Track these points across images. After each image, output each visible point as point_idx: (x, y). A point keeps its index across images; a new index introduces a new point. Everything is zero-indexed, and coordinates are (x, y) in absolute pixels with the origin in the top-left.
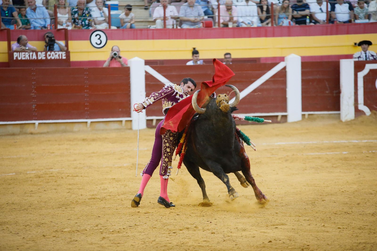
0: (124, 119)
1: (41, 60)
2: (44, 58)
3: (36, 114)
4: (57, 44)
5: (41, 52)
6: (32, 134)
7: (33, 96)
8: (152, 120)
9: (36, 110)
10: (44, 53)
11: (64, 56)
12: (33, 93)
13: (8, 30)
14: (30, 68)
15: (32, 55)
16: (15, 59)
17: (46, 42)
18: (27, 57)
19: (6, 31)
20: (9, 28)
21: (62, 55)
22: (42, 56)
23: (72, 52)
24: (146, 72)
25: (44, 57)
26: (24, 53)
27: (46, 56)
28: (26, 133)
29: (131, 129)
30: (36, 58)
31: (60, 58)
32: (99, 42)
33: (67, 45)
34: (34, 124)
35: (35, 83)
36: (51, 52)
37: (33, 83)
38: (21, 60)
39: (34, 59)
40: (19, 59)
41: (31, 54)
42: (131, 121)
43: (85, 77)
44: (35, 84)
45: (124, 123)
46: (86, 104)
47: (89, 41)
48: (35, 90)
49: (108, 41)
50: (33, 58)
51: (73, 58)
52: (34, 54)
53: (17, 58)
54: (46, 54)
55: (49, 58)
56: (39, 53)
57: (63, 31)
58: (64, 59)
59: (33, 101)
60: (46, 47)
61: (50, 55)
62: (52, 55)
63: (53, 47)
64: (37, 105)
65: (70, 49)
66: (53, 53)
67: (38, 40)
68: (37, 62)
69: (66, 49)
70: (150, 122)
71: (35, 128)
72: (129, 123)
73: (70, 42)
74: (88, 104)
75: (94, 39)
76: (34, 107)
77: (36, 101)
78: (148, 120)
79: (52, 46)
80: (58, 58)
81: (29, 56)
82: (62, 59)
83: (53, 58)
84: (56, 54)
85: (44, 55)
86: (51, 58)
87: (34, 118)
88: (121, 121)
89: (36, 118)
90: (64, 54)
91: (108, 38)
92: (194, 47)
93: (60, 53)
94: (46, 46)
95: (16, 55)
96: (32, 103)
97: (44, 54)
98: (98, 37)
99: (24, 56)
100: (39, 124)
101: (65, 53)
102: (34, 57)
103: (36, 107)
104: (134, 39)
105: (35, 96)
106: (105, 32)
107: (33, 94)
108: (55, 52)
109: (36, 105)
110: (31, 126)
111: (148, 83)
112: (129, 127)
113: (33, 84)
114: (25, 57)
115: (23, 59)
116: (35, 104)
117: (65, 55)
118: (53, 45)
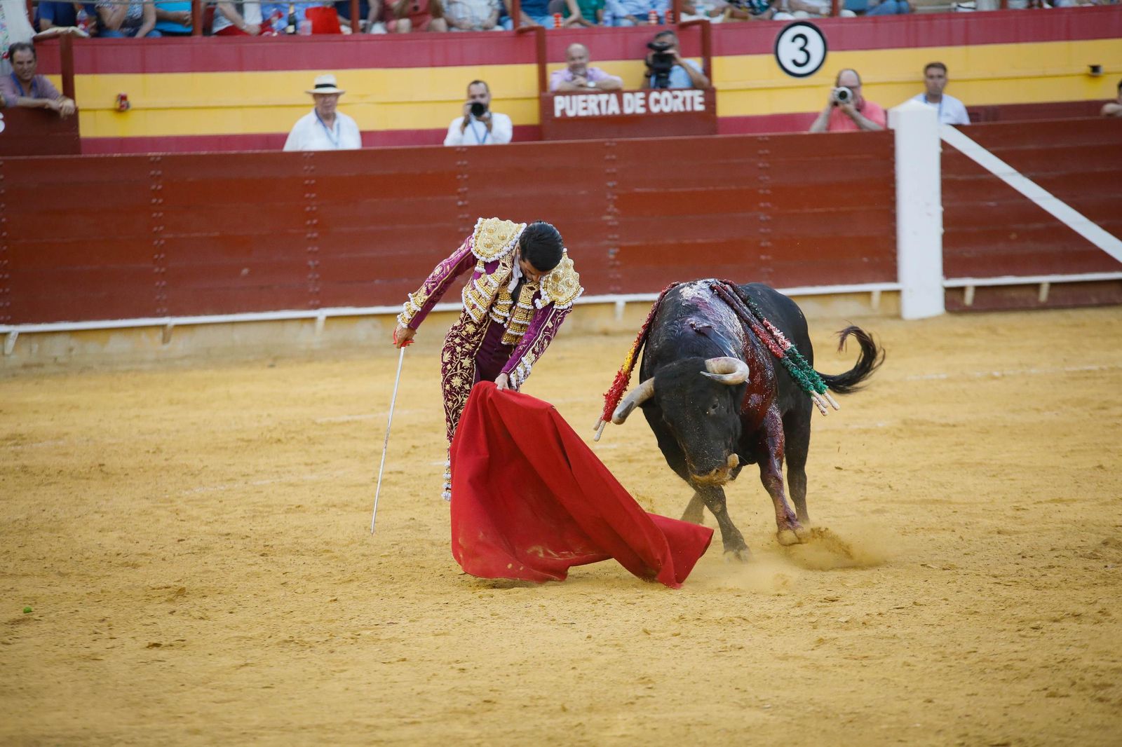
0: (876, 288)
1: (634, 118)
2: (641, 111)
3: (619, 276)
4: (681, 65)
5: (633, 92)
6: (606, 333)
7: (610, 224)
8: (962, 289)
9: (618, 263)
10: (642, 95)
11: (701, 103)
12: (609, 214)
13: (540, 31)
14: (601, 140)
15: (607, 102)
16: (558, 114)
17: (648, 65)
18: (593, 110)
19: (532, 33)
20: (542, 25)
21: (692, 98)
22: (634, 105)
23: (722, 91)
24: (944, 145)
25: (642, 106)
26: (582, 97)
27: (646, 106)
28: (589, 333)
29: (898, 317)
30: (617, 112)
31: (689, 108)
32: (801, 58)
33: (707, 71)
34: (613, 304)
35: (615, 183)
36: (660, 92)
37: (610, 184)
38: (577, 119)
39: (614, 113)
40: (571, 113)
41: (604, 97)
42: (898, 292)
43: (761, 165)
44: (614, 187)
45: (876, 298)
46: (763, 244)
47: (772, 57)
48: (617, 204)
49: (831, 54)
50: (610, 112)
51: (725, 109)
52: (613, 98)
53: (563, 111)
54: (646, 99)
55: (655, 109)
56: (627, 97)
57: (697, 27)
58: (699, 113)
59: (611, 236)
60: (647, 79)
61: (657, 102)
62: (663, 101)
63: (667, 77)
64: (621, 248)
65: (717, 83)
66: (666, 94)
67: (626, 57)
68: (623, 122)
69: (705, 79)
70: (956, 296)
71: (614, 315)
72: (891, 299)
73: (717, 62)
74: (769, 244)
75: (789, 50)
76: (612, 256)
77: (616, 236)
78: (948, 290)
79: (663, 75)
80: (682, 109)
81: (599, 105)
82: (694, 114)
83: (667, 109)
84: (676, 97)
85: (643, 102)
86: (661, 111)
87: (612, 288)
88: (869, 294)
89: (619, 288)
90: (700, 96)
91: (829, 46)
92: (1095, 63)
93: (688, 94)
94: (648, 76)
95: (560, 103)
96: (607, 242)
97: (641, 99)
98: (800, 42)
99: (584, 105)
100: (628, 303)
101: (700, 92)
102: (614, 109)
103: (617, 255)
104: (908, 46)
105: (616, 223)
106: (819, 26)
107: (609, 218)
108: (671, 91)
109: (617, 250)
110: (605, 311)
111: (952, 176)
112: (892, 311)
113: (608, 187)
114: (585, 109)
115: (583, 113)
116: (615, 247)
117: (701, 100)
118: (667, 71)
